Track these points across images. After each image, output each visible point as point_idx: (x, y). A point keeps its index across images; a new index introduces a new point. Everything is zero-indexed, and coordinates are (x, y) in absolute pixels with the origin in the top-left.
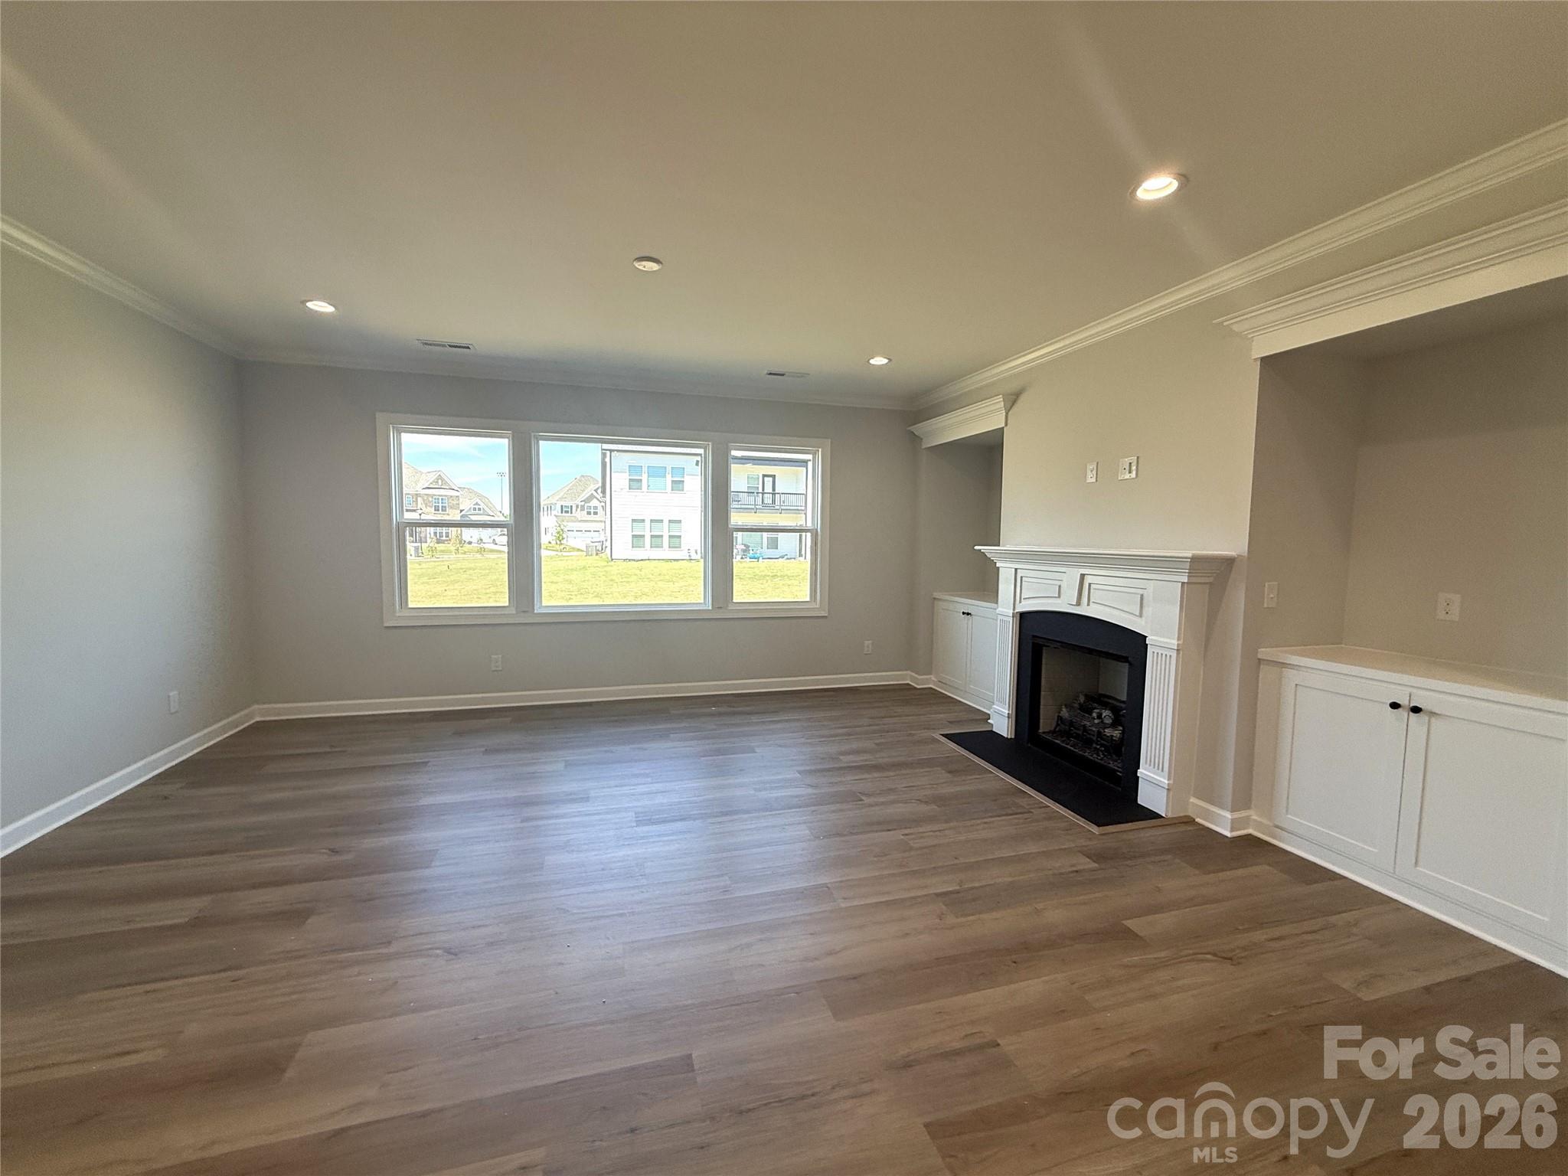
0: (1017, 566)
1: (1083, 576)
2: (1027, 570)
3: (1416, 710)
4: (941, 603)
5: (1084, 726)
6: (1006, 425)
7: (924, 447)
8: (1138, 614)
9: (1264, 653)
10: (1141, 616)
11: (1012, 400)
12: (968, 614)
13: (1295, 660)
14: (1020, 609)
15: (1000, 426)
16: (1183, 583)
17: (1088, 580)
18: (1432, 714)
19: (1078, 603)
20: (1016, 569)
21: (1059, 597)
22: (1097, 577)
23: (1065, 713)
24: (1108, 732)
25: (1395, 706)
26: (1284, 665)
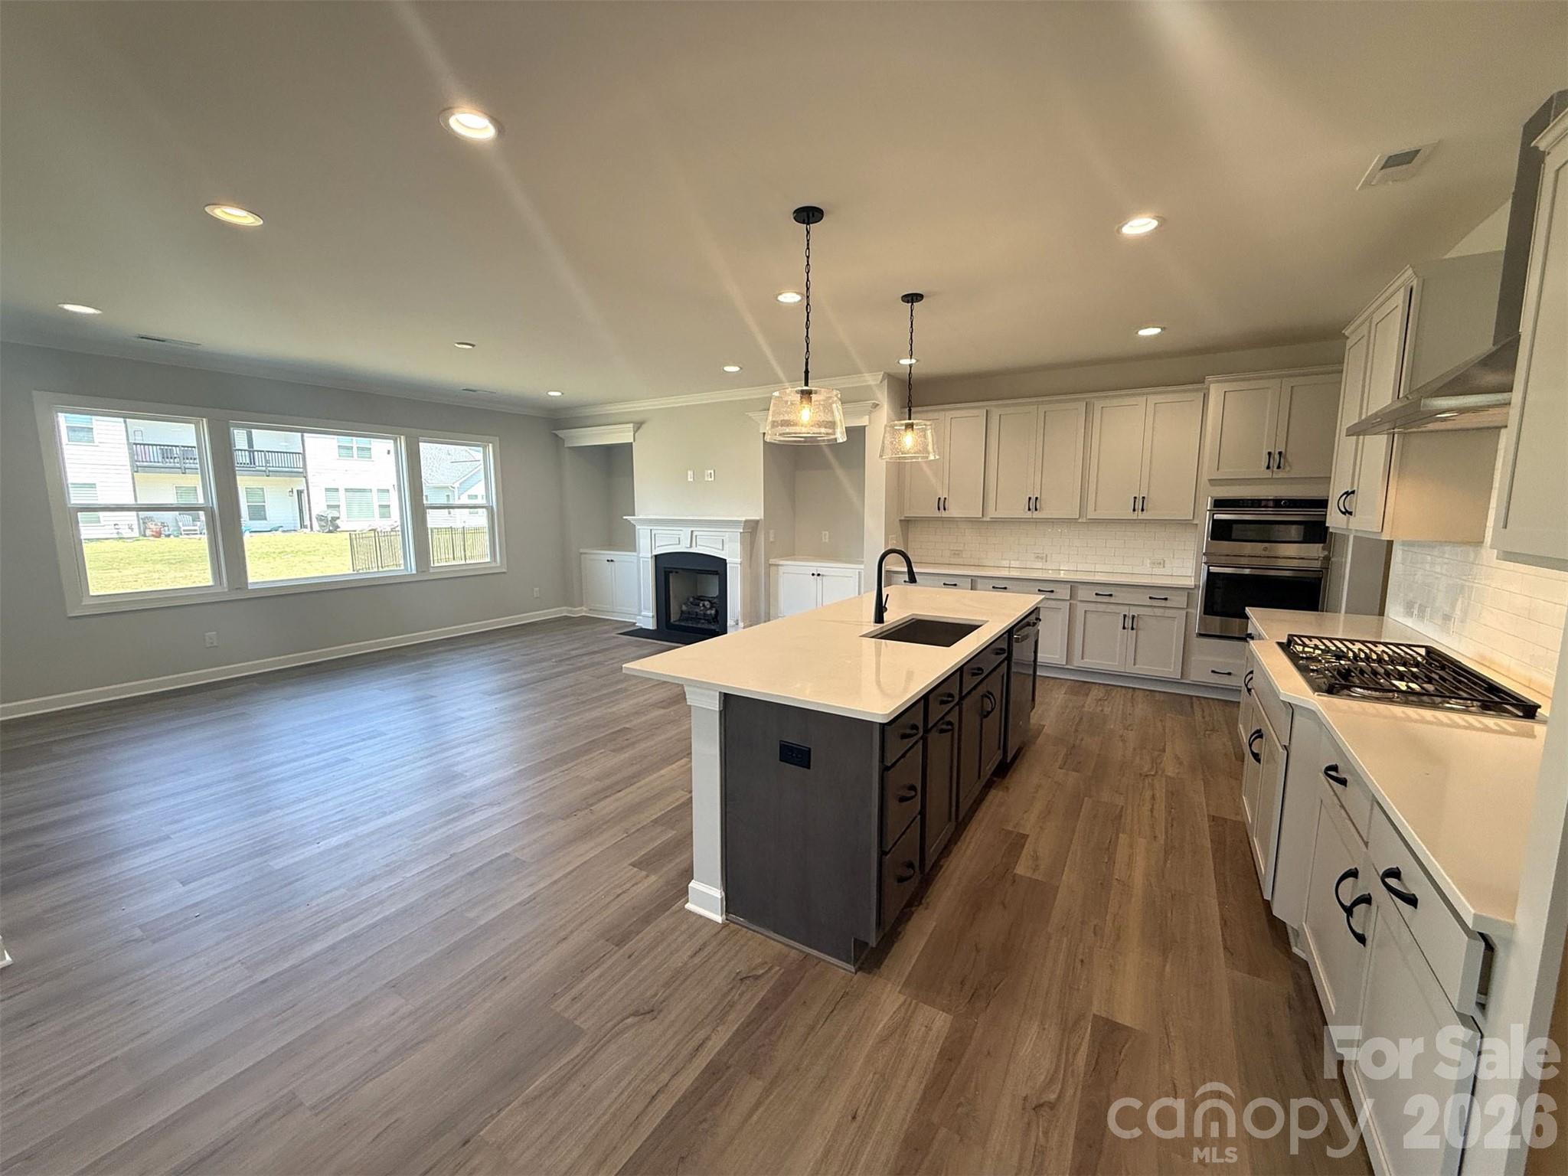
0: (652, 528)
1: (692, 532)
2: (659, 530)
3: (819, 575)
4: (587, 556)
5: (696, 612)
6: (634, 440)
7: (566, 446)
8: (721, 548)
9: (772, 561)
10: (723, 550)
11: (638, 426)
12: (612, 561)
13: (781, 562)
14: (654, 553)
15: (630, 441)
16: (741, 533)
17: (695, 534)
18: (823, 575)
19: (691, 546)
20: (651, 530)
21: (679, 544)
22: (699, 532)
23: (684, 608)
24: (709, 612)
25: (813, 575)
26: (778, 565)
